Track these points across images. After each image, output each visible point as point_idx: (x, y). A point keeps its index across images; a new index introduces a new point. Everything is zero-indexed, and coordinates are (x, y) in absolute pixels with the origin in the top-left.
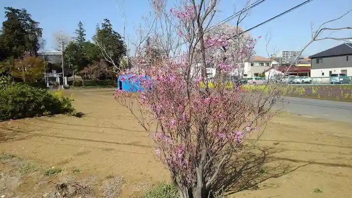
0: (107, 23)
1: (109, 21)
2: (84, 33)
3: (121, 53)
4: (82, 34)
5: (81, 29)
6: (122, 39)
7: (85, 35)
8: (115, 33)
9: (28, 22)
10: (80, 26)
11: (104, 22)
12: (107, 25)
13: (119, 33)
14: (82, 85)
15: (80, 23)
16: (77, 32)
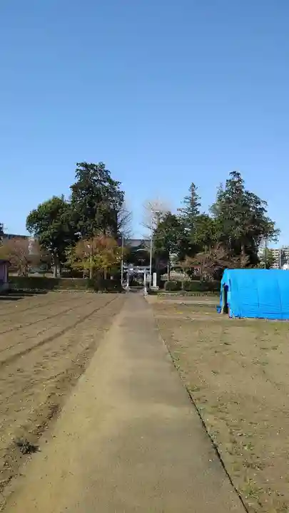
0: (236, 179)
1: (238, 174)
2: (198, 201)
3: (257, 233)
4: (194, 204)
5: (194, 194)
6: (263, 205)
7: (199, 204)
8: (249, 194)
9: (107, 184)
10: (193, 190)
11: (230, 177)
12: (235, 183)
13: (256, 194)
14: (180, 289)
15: (193, 185)
16: (187, 200)
